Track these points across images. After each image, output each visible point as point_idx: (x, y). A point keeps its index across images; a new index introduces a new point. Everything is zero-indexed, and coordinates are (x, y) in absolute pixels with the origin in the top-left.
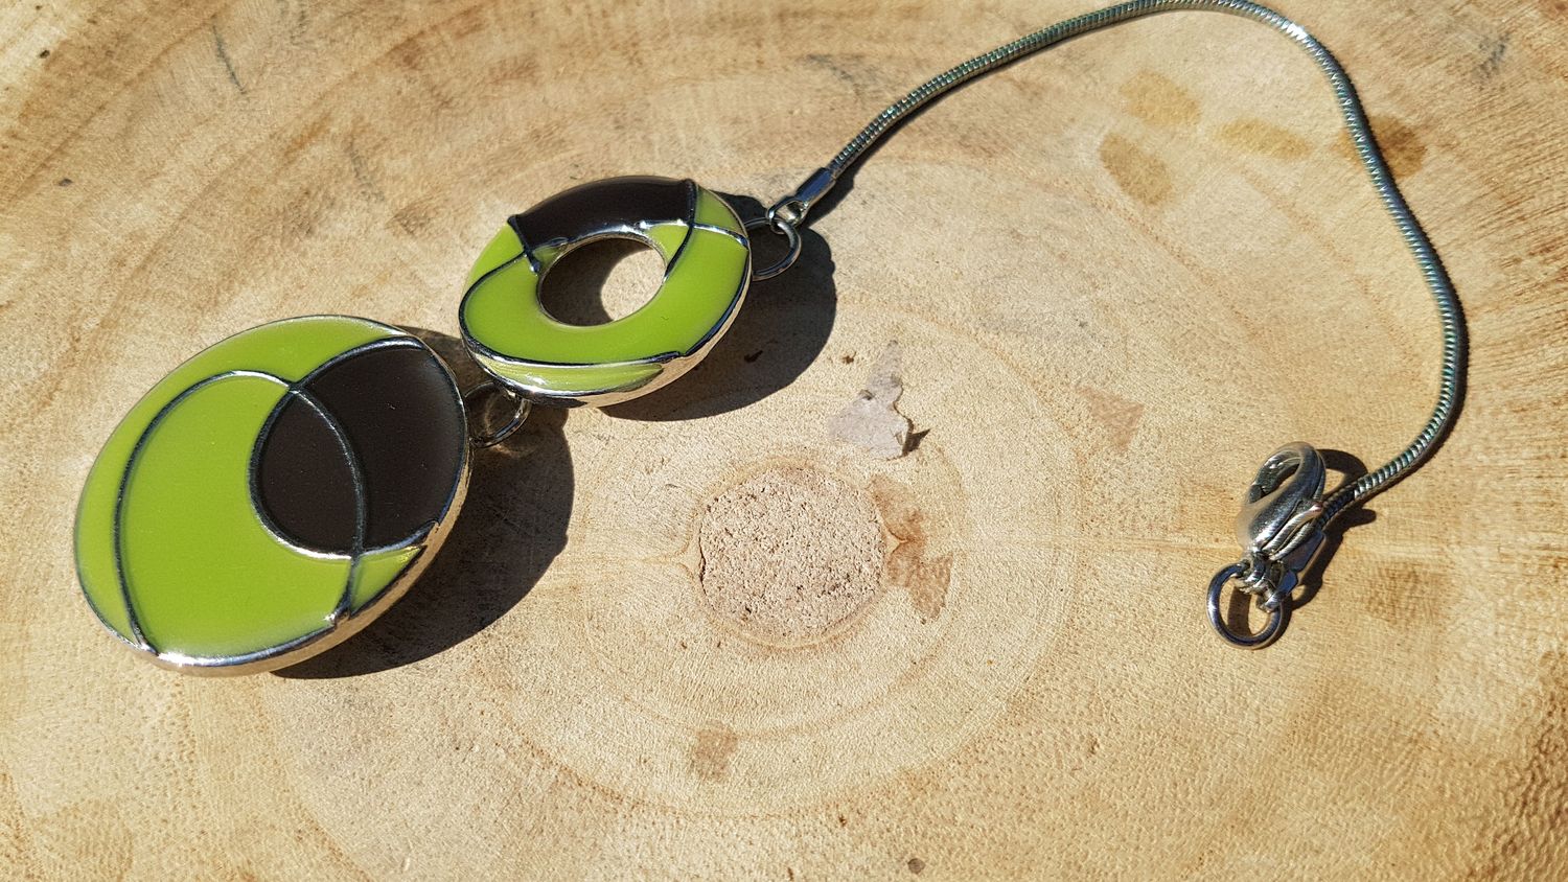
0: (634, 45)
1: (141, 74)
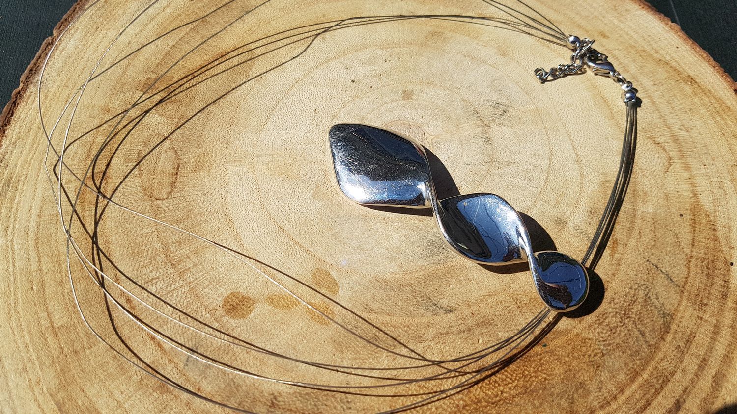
0: (519, 307)
1: (690, 262)
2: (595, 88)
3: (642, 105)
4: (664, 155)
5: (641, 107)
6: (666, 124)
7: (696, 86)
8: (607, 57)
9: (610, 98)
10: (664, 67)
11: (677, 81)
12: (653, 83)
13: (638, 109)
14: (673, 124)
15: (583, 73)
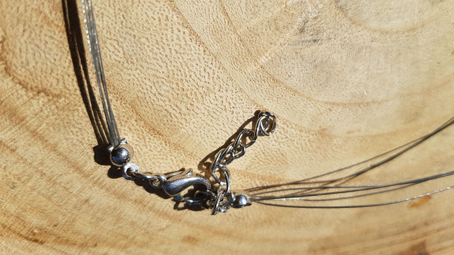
2: (177, 147)
3: (93, 154)
4: (21, 73)
5: (92, 150)
6: (42, 138)
7: (23, 233)
8: (176, 207)
9: (147, 140)
10: (86, 237)
11: (55, 226)
12: (92, 202)
13: (96, 143)
14: (30, 145)
15: (203, 162)
